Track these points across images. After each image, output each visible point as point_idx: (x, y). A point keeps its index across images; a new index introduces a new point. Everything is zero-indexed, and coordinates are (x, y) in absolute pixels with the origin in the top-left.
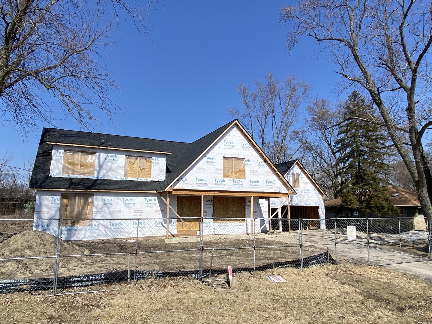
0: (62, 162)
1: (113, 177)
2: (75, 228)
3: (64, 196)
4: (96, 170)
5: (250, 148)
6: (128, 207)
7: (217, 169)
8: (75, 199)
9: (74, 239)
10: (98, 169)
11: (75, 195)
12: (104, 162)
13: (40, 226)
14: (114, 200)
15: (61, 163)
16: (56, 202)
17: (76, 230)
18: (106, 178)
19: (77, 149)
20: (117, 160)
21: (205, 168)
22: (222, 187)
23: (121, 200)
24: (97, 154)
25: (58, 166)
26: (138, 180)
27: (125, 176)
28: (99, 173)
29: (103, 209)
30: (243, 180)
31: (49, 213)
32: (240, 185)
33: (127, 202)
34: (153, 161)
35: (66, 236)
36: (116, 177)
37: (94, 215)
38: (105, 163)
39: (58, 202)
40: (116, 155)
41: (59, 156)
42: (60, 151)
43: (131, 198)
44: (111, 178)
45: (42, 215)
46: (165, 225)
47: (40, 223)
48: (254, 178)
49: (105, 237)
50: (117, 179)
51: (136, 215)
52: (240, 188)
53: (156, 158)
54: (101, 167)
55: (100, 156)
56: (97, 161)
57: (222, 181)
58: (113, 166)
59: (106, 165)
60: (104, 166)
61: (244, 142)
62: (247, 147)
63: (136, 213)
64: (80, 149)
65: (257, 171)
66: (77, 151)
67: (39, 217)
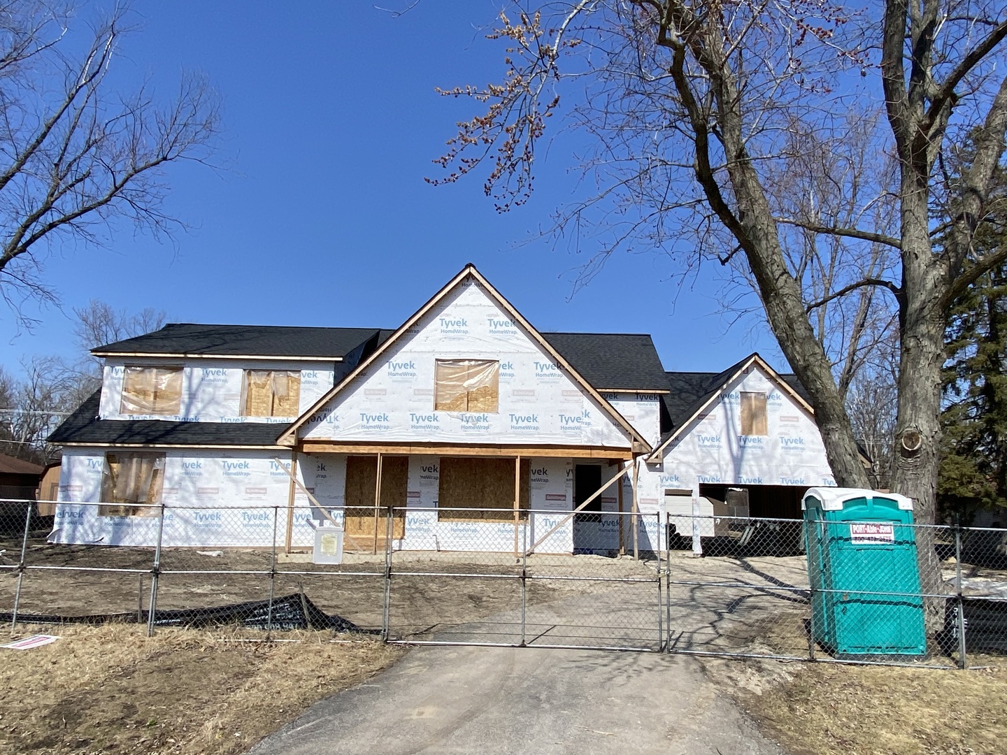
0: (119, 388)
1: (216, 418)
2: (128, 520)
3: (111, 458)
4: (183, 402)
5: (515, 333)
6: (234, 481)
7: (418, 390)
8: (131, 462)
9: (126, 542)
10: (186, 400)
11: (132, 454)
12: (200, 385)
13: (67, 515)
14: (205, 465)
15: (118, 393)
16: (95, 469)
17: (129, 525)
18: (202, 420)
19: (148, 362)
20: (225, 381)
21: (385, 390)
22: (431, 434)
23: (219, 465)
24: (187, 370)
25: (112, 397)
26: (269, 422)
27: (241, 414)
28: (188, 411)
29: (183, 483)
30: (490, 415)
31: (84, 489)
32: (479, 427)
33: (232, 470)
34: (303, 379)
35: (111, 535)
36: (222, 418)
37: (164, 495)
38: (202, 388)
39: (100, 469)
40: (225, 370)
41: (116, 379)
42: (117, 368)
43: (242, 461)
44: (211, 419)
45: (71, 493)
46: (316, 523)
47: (67, 509)
48: (523, 410)
49: (185, 542)
50: (224, 421)
51: (251, 499)
52: (479, 435)
53: (311, 372)
54: (192, 396)
55: (191, 373)
56: (185, 384)
57: (429, 418)
58: (217, 393)
59: (204, 391)
60: (200, 395)
61: (496, 320)
62: (506, 332)
63: (251, 493)
64: (154, 363)
65: (533, 391)
66: (150, 367)
67: (67, 497)
